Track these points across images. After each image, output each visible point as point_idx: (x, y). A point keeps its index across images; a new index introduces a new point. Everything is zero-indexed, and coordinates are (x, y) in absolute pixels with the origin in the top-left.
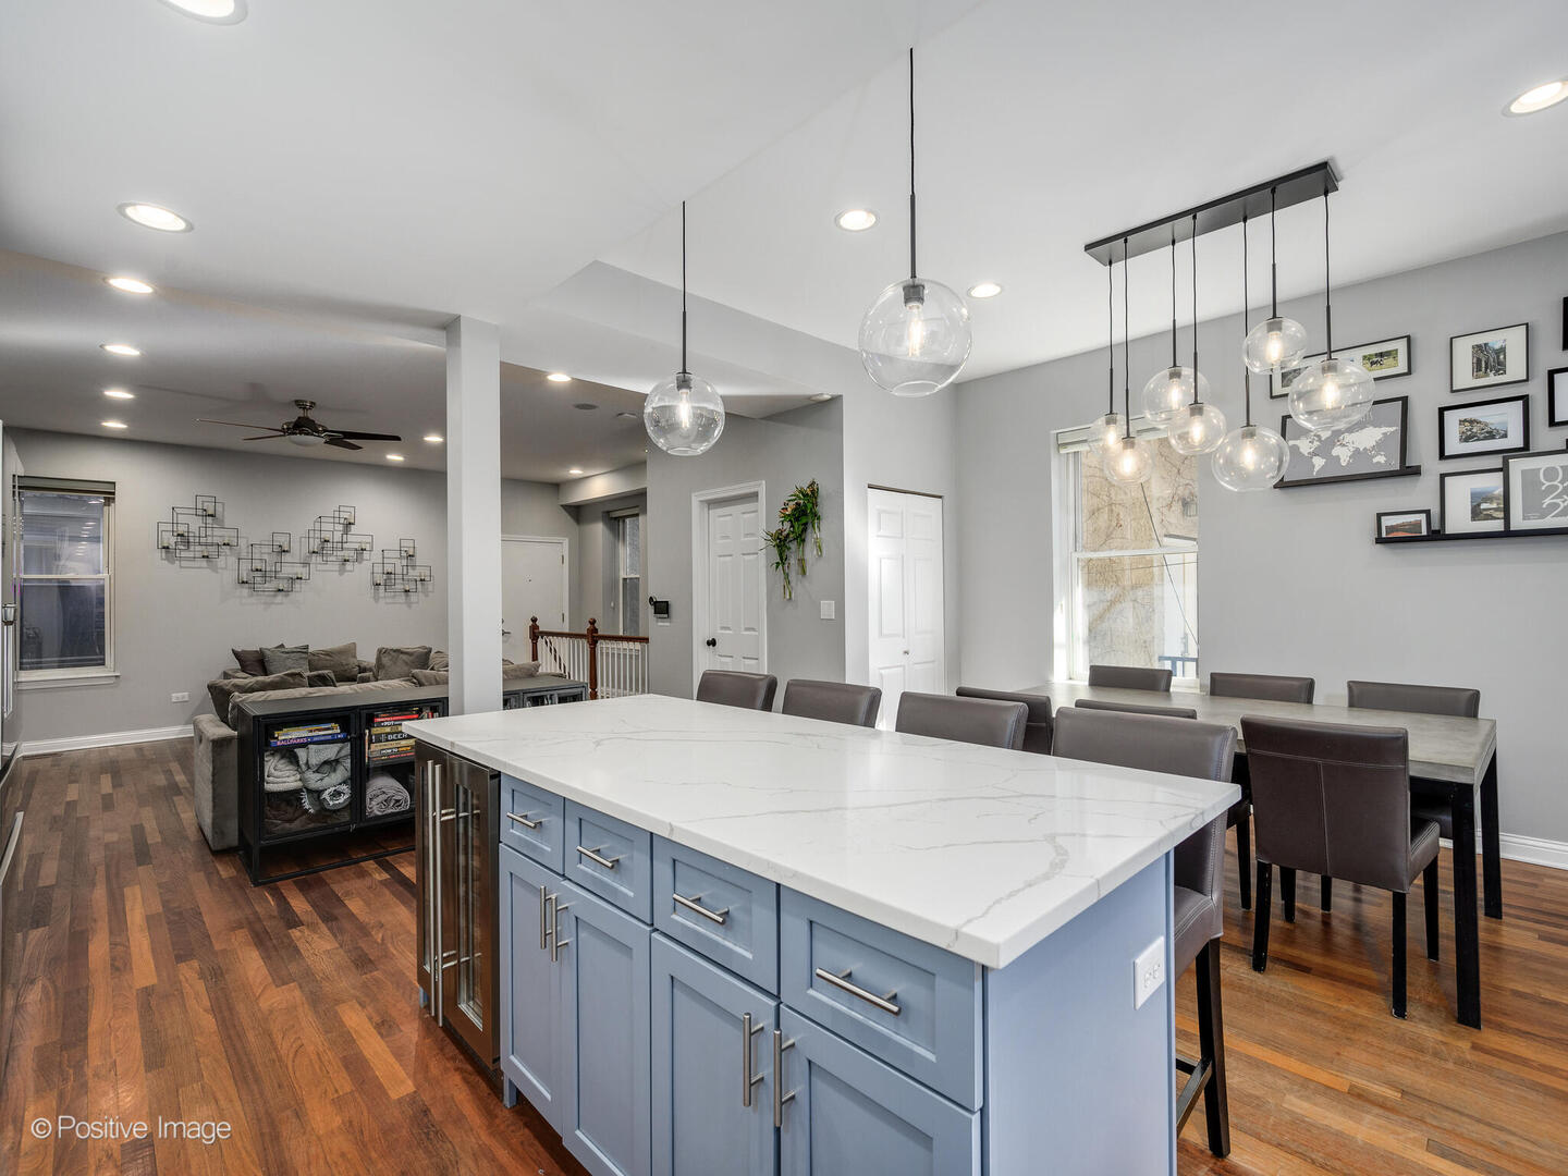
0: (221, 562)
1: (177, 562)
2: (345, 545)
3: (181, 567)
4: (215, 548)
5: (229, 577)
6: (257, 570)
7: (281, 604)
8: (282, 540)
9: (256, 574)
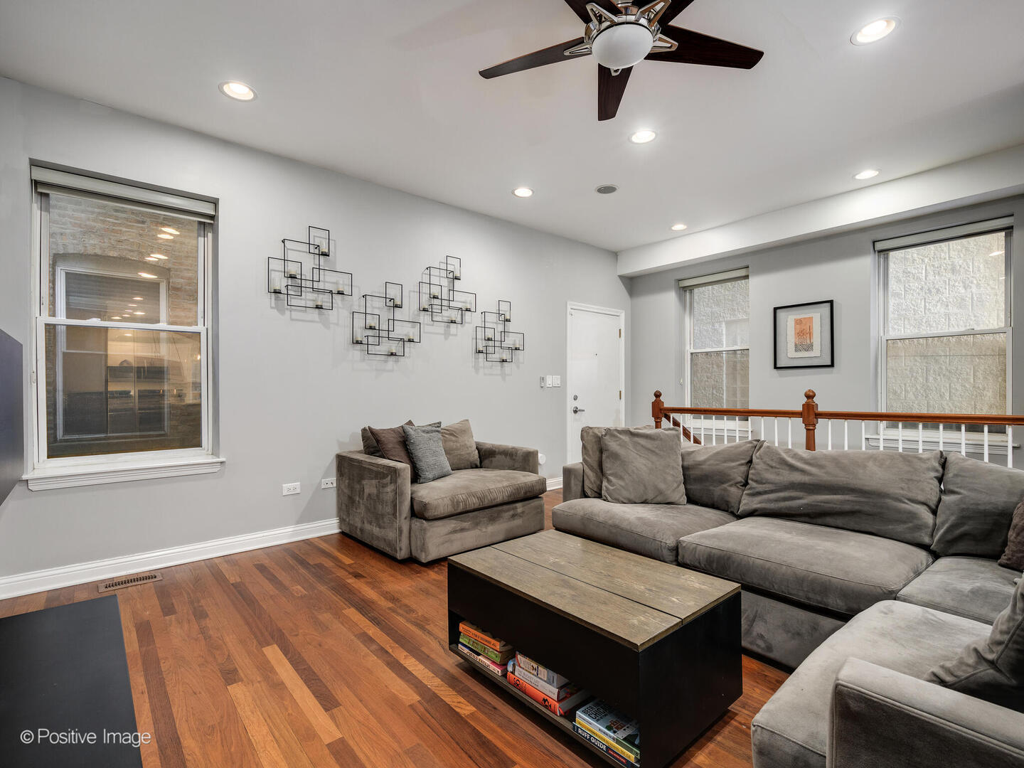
0: (332, 315)
1: (288, 313)
2: (452, 304)
3: (292, 320)
4: (327, 297)
5: (344, 336)
6: (371, 328)
7: (392, 371)
8: (393, 292)
9: (370, 333)
